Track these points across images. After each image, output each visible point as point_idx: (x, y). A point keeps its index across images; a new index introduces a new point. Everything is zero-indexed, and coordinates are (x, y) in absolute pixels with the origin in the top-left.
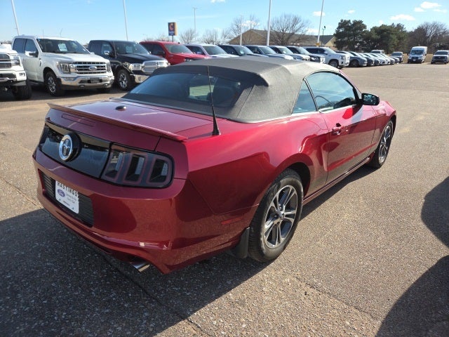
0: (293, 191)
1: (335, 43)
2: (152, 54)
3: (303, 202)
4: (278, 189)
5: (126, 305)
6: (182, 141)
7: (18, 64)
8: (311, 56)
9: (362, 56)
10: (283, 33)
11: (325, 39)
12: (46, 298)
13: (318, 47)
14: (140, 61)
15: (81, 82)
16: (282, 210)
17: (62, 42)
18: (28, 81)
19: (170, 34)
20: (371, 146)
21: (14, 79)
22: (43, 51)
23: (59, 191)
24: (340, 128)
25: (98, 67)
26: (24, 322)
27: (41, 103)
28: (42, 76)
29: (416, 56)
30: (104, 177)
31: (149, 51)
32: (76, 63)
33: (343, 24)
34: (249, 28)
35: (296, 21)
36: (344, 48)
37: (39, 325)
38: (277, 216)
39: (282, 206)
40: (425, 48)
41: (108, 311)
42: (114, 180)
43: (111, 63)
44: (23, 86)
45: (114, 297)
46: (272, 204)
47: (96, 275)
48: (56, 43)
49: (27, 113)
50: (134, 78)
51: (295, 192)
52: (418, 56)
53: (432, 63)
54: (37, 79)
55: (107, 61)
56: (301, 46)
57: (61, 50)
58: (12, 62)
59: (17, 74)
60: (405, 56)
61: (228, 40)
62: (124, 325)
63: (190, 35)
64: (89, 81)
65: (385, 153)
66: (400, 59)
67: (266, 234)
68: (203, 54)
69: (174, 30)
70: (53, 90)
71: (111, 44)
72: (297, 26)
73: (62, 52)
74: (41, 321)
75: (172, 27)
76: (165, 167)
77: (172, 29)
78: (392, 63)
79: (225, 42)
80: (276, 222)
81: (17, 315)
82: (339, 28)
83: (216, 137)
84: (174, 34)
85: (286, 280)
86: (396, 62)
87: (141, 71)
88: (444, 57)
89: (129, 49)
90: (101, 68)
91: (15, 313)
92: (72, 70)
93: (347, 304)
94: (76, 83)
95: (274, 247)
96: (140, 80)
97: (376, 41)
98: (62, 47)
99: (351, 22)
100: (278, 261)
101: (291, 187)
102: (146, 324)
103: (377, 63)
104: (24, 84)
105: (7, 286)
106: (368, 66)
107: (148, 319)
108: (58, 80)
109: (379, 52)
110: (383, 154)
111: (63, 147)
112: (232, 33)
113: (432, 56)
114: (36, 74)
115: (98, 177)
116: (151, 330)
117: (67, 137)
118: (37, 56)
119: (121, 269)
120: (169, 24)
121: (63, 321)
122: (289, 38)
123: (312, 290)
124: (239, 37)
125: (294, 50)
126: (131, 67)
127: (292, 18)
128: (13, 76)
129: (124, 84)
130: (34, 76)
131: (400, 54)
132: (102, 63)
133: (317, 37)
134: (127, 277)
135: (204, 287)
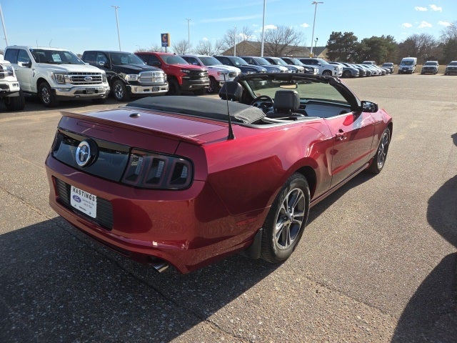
0: (301, 194)
1: (327, 54)
2: (148, 64)
3: (310, 205)
4: (288, 191)
5: (143, 308)
6: (201, 145)
7: (11, 74)
8: (305, 67)
9: (353, 66)
10: (277, 45)
11: (317, 50)
12: (62, 303)
13: (311, 58)
14: (137, 72)
15: (77, 92)
16: (291, 212)
17: (56, 52)
18: (21, 92)
19: (163, 46)
20: (371, 152)
21: (7, 90)
22: (37, 61)
23: (74, 197)
24: (342, 134)
25: (93, 77)
26: (43, 327)
27: (35, 114)
28: (35, 87)
29: (406, 66)
30: (124, 181)
31: (145, 61)
32: (71, 73)
33: (334, 36)
34: (243, 40)
35: (288, 33)
36: (336, 59)
37: (58, 330)
38: (287, 218)
39: (291, 209)
40: (415, 59)
41: (125, 313)
42: (135, 184)
43: (106, 73)
44: (17, 97)
45: (131, 300)
46: (283, 206)
47: (110, 279)
48: (49, 53)
49: (22, 124)
50: (130, 88)
51: (303, 195)
52: (409, 67)
53: (422, 74)
54: (30, 90)
55: (103, 72)
56: (295, 57)
57: (55, 61)
58: (5, 73)
59: (11, 85)
60: (396, 67)
61: (222, 51)
62: (143, 326)
63: (183, 46)
64: (84, 92)
65: (383, 159)
66: (391, 70)
67: (277, 236)
68: (199, 65)
69: (167, 41)
70: (47, 101)
71: (106, 55)
72: (290, 38)
73: (56, 63)
74: (60, 325)
75: (165, 38)
76: (185, 170)
77: (165, 40)
78: (383, 74)
79: (220, 53)
80: (286, 223)
81: (35, 320)
82: (331, 39)
83: (231, 141)
84: (167, 45)
85: (297, 279)
86: (387, 73)
87: (137, 81)
88: (433, 68)
89: (124, 60)
90: (96, 78)
91: (32, 319)
92: (66, 81)
93: (357, 300)
94: (71, 94)
95: (284, 249)
96: (136, 91)
97: (367, 53)
98: (56, 58)
99: (343, 34)
100: (288, 262)
101: (300, 190)
102: (164, 324)
103: (368, 74)
104: (17, 95)
105: (21, 293)
106: (360, 77)
107: (167, 320)
108: (52, 91)
109: (370, 63)
110: (381, 160)
111: (80, 153)
112: (225, 44)
113: (422, 66)
114: (29, 85)
115: (118, 181)
116: (170, 330)
117: (83, 143)
118: (30, 67)
119: (136, 274)
120: (162, 35)
121: (82, 324)
122: (282, 49)
123: (322, 288)
124: (233, 48)
125: (288, 61)
126: (127, 77)
127: (285, 30)
128: (6, 87)
129: (120, 94)
130: (27, 87)
131: (391, 65)
132: (97, 74)
133: (310, 48)
134: (141, 281)
135: (219, 288)
